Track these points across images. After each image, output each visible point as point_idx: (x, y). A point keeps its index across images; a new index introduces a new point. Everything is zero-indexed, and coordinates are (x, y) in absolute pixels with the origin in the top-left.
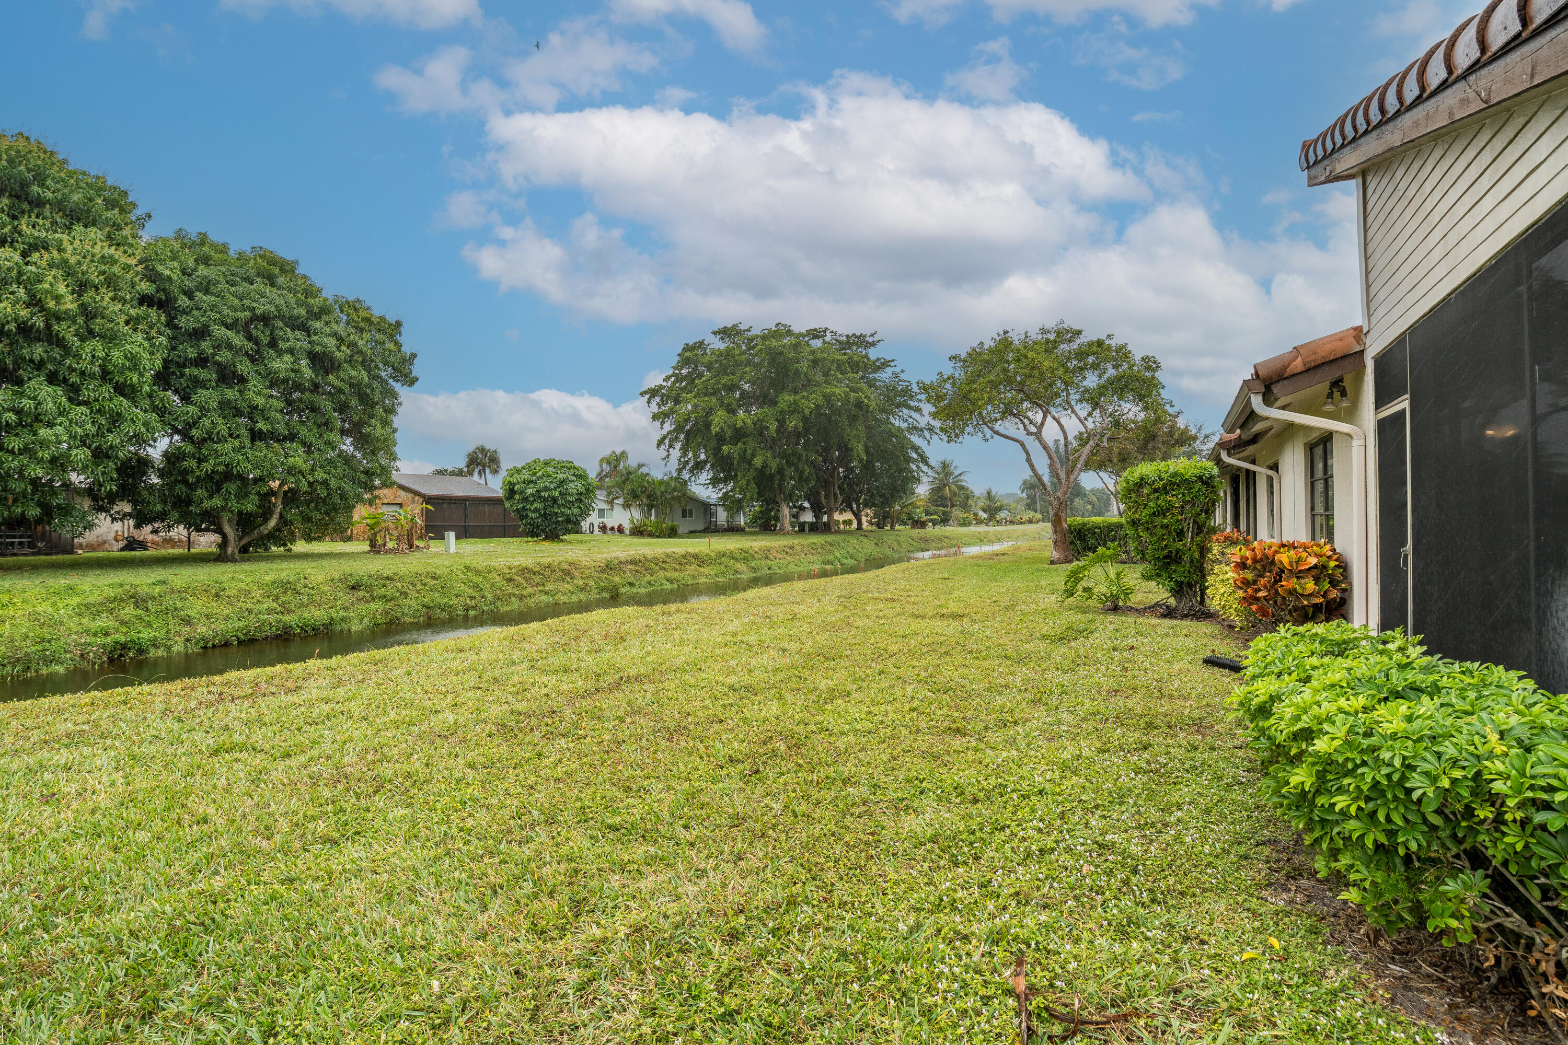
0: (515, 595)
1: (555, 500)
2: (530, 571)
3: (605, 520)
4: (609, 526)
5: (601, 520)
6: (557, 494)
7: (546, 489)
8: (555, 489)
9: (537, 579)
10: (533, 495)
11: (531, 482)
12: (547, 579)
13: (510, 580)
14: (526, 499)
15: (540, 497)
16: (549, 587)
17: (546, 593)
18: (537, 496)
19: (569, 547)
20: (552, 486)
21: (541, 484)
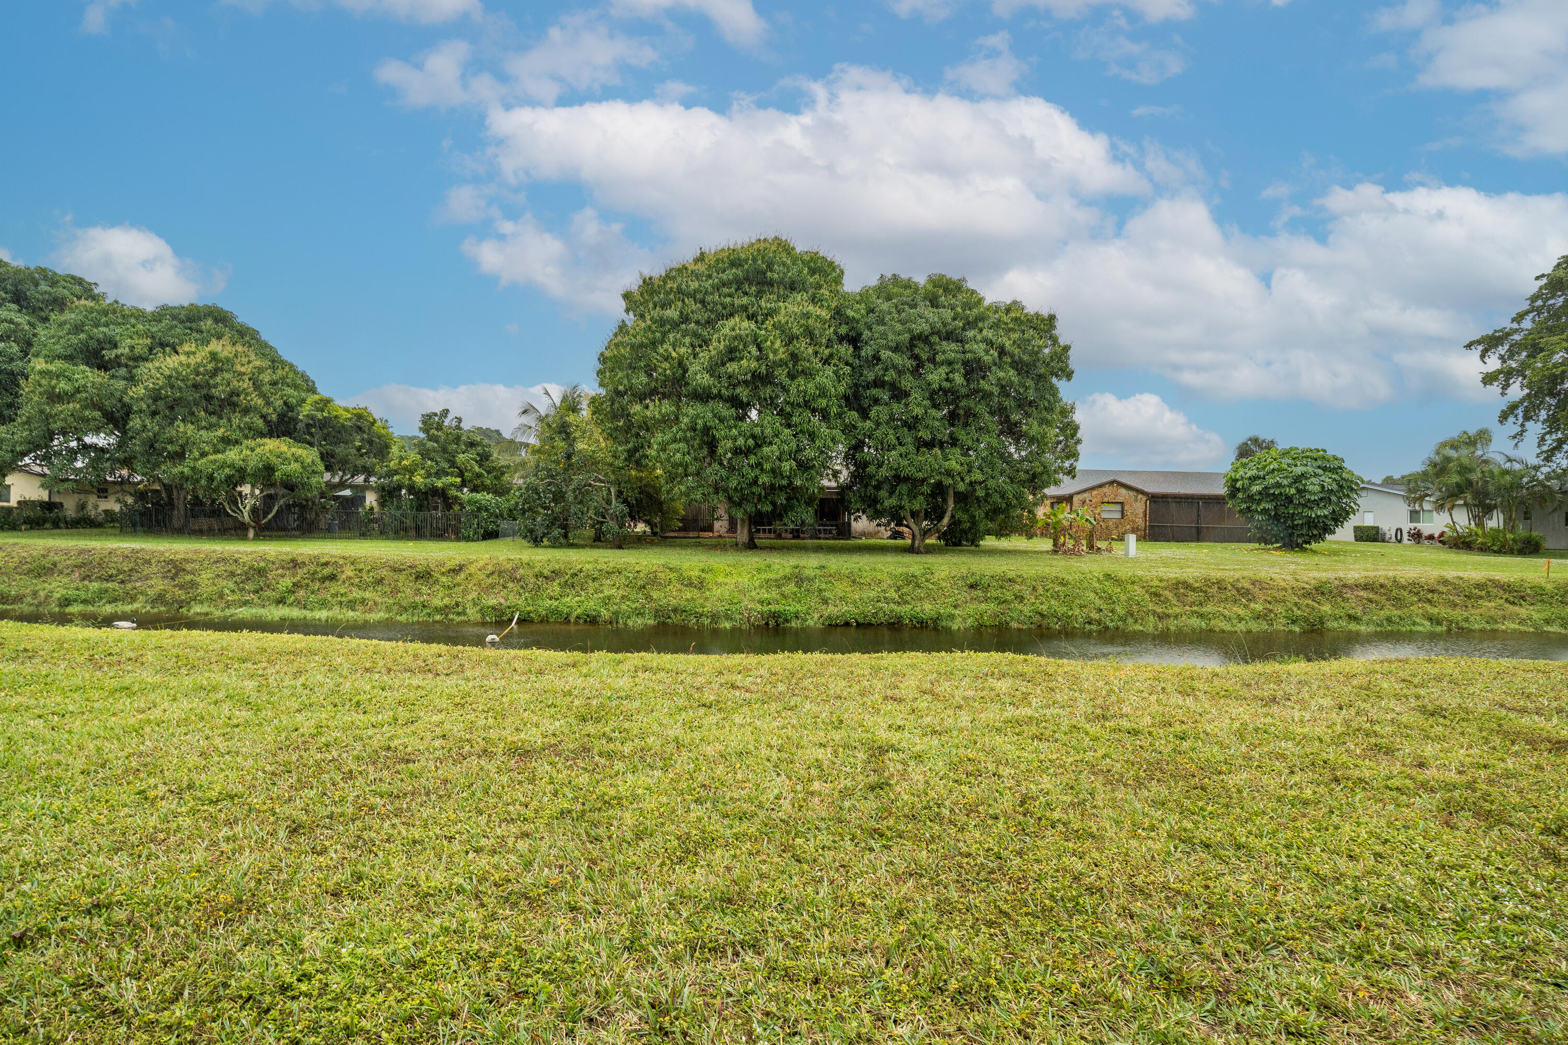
0: (1154, 612)
1: (1289, 499)
2: (1187, 586)
3: (1419, 526)
4: (1426, 533)
5: (1413, 525)
6: (1293, 491)
7: (1278, 485)
8: (1290, 486)
9: (1192, 596)
10: (1260, 493)
11: (1258, 478)
12: (1208, 598)
13: (1157, 595)
14: (1250, 498)
15: (1268, 495)
16: (1209, 608)
17: (1201, 616)
18: (1265, 494)
19: (1316, 558)
20: (1285, 482)
21: (1271, 481)
